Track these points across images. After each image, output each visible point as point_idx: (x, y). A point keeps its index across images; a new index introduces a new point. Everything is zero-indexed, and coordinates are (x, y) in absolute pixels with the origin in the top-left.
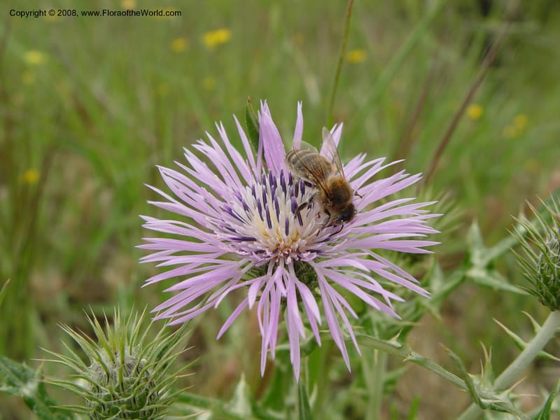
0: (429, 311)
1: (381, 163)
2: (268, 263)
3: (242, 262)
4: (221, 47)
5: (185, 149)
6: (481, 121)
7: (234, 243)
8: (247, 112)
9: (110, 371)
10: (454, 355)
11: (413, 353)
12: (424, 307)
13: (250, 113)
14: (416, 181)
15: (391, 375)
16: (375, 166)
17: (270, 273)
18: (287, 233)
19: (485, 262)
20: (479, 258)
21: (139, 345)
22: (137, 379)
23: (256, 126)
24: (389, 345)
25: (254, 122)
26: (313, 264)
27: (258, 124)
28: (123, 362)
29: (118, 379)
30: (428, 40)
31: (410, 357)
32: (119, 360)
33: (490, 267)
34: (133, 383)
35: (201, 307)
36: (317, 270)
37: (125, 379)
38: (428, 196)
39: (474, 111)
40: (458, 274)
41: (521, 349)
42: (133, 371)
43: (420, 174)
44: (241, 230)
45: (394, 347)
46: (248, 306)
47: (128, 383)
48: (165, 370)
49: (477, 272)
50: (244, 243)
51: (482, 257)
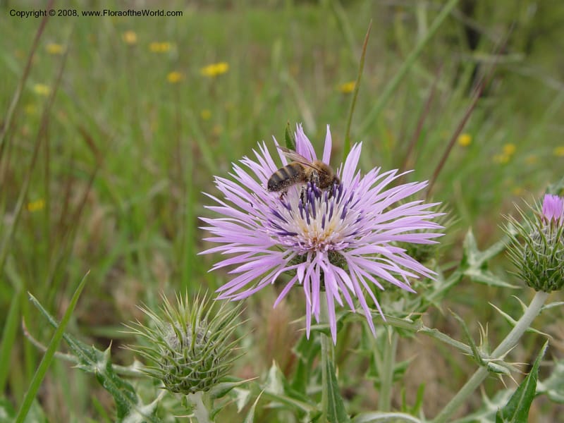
0: (433, 305)
1: (394, 174)
2: (307, 253)
3: (285, 253)
4: (218, 77)
5: (234, 164)
6: (469, 147)
7: (280, 237)
8: (287, 133)
9: (183, 340)
10: (459, 319)
11: (424, 327)
12: (428, 302)
13: (289, 133)
14: (423, 187)
15: (399, 365)
16: (390, 176)
17: (308, 260)
18: (323, 227)
19: (479, 263)
20: (475, 259)
21: (204, 320)
22: (206, 345)
23: (293, 144)
24: (405, 321)
25: (292, 142)
26: (343, 253)
27: (295, 143)
28: (194, 333)
29: (191, 345)
30: (418, 70)
31: (422, 329)
32: (190, 331)
33: (484, 267)
34: (201, 349)
35: (255, 287)
36: (347, 257)
37: (196, 345)
38: (432, 199)
39: (464, 139)
40: (457, 274)
41: (512, 326)
42: (202, 340)
43: (426, 181)
44: (287, 227)
45: (408, 322)
46: (298, 280)
47: (198, 348)
48: (223, 343)
49: (473, 272)
50: (288, 236)
51: (477, 259)
